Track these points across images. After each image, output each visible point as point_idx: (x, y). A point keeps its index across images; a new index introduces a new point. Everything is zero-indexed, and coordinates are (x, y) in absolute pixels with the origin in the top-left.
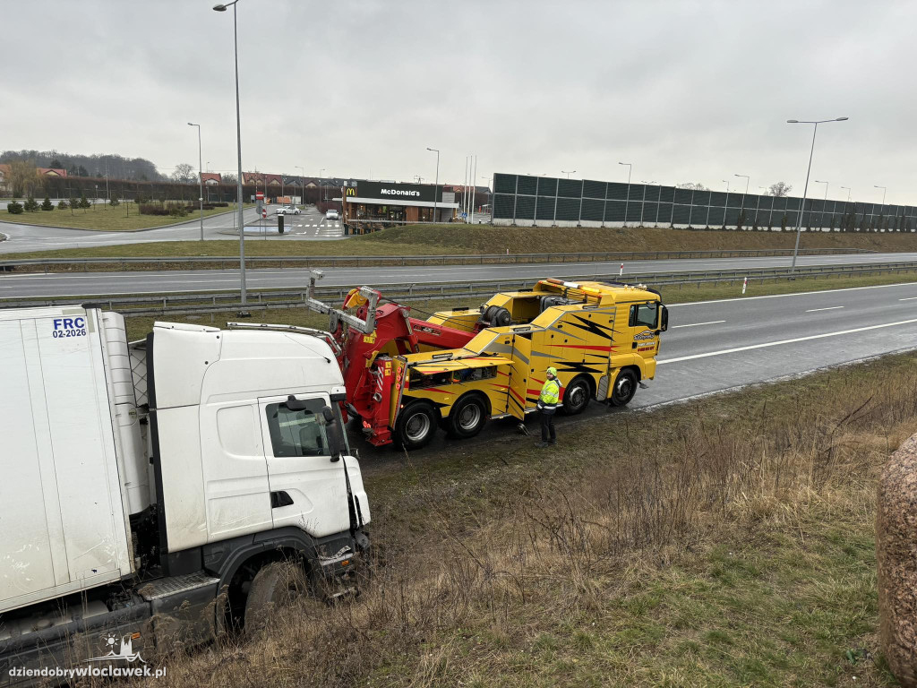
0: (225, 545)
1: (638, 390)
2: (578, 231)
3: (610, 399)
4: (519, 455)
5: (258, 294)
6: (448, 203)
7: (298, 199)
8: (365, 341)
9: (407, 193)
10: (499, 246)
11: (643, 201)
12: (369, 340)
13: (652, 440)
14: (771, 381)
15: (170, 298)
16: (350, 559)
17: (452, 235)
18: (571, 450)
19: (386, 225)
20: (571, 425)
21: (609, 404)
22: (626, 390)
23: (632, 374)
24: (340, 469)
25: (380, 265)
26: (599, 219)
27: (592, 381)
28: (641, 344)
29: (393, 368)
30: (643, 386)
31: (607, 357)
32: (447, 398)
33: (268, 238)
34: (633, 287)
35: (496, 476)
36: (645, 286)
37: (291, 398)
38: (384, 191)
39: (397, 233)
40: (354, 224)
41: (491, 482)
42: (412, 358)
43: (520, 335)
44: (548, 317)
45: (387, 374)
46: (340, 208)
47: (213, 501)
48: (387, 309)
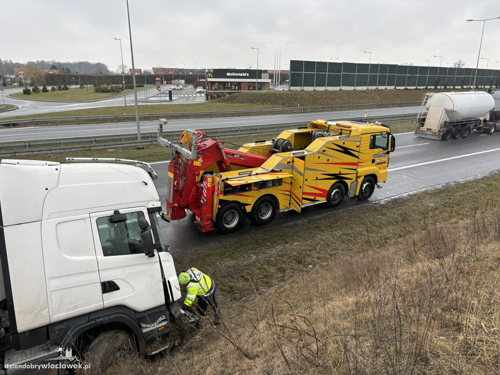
0: (66, 323)
1: (376, 189)
2: (340, 92)
3: (358, 196)
4: (297, 236)
5: (149, 135)
6: (265, 79)
7: (183, 81)
8: (194, 164)
9: (241, 75)
10: (294, 102)
11: (378, 74)
12: (197, 163)
13: (385, 223)
14: (462, 180)
15: (97, 139)
16: (165, 326)
17: (266, 97)
18: (332, 231)
19: (230, 93)
20: (332, 214)
21: (357, 199)
22: (368, 190)
23: (372, 180)
24: (156, 262)
25: (224, 117)
26: (353, 85)
27: (346, 185)
28: (377, 160)
29: (213, 182)
30: (379, 187)
31: (355, 170)
32: (249, 200)
33: (162, 103)
34: (372, 123)
35: (281, 251)
36: (380, 123)
37: (116, 212)
38: (228, 74)
39: (235, 97)
40: (211, 93)
41: (278, 255)
42: (225, 175)
43: (298, 157)
44: (317, 145)
45: (209, 186)
46: (203, 85)
47: (54, 292)
48: (209, 143)
